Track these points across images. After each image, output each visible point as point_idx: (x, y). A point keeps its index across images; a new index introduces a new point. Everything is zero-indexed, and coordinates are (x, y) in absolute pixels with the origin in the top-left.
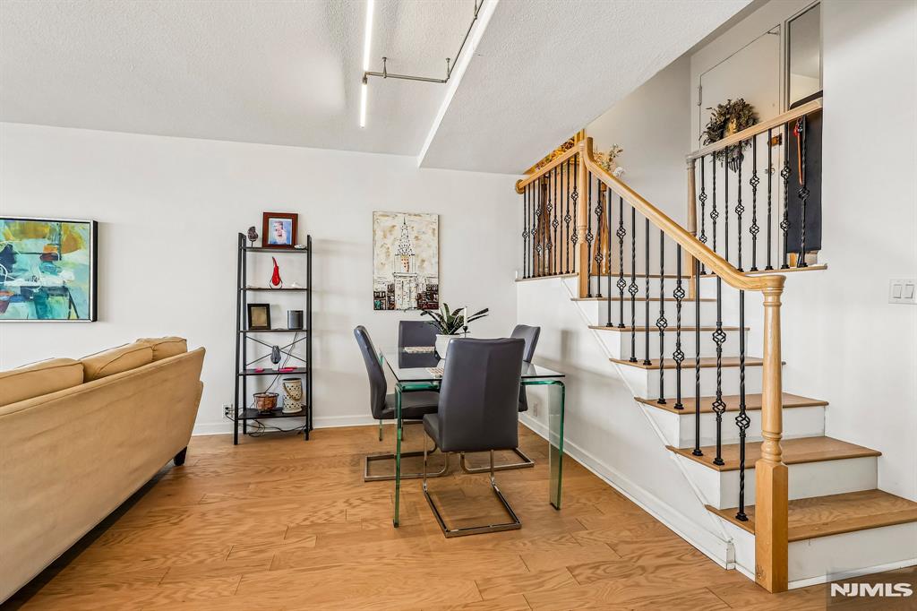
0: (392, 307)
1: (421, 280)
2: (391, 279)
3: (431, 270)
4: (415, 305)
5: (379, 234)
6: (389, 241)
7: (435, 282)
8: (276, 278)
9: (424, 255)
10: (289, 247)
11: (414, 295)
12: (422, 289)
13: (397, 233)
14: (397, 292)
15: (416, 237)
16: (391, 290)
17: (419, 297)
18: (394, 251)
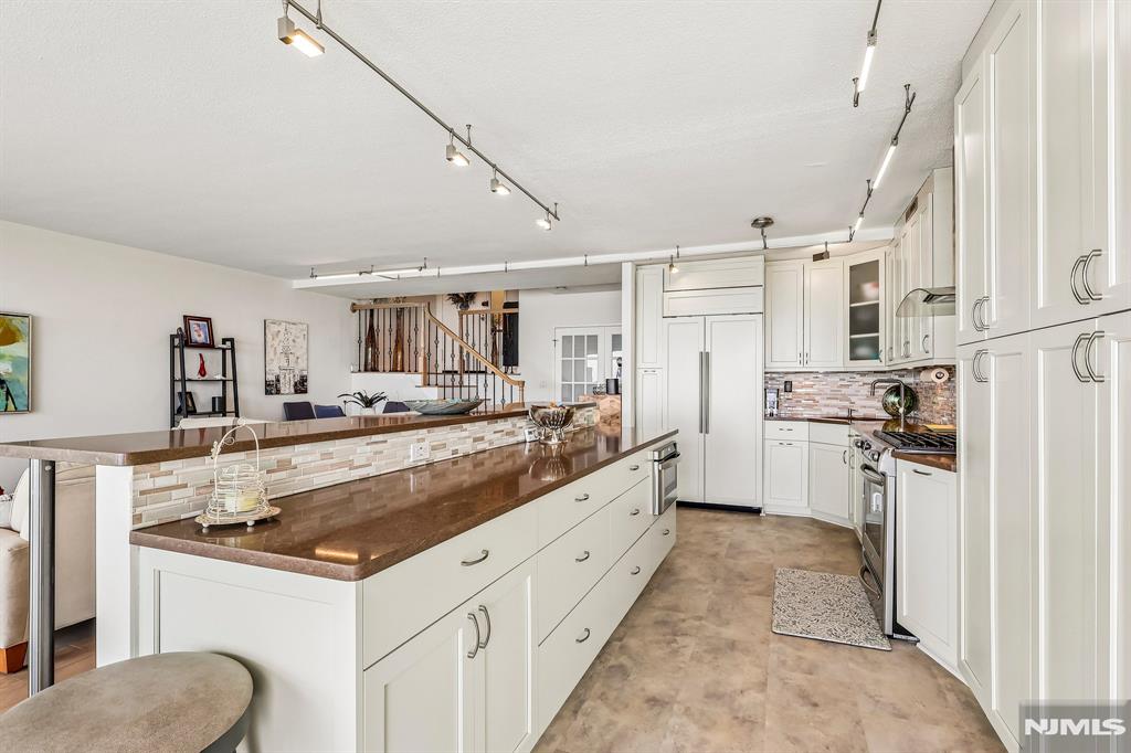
0: (278, 392)
1: (297, 372)
2: (277, 372)
3: (302, 364)
4: (293, 391)
5: (269, 336)
6: (276, 343)
7: (305, 373)
8: (202, 371)
9: (298, 354)
10: (210, 346)
11: (292, 383)
12: (298, 379)
13: (281, 336)
14: (282, 381)
15: (294, 341)
16: (278, 380)
17: (296, 384)
18: (279, 350)
